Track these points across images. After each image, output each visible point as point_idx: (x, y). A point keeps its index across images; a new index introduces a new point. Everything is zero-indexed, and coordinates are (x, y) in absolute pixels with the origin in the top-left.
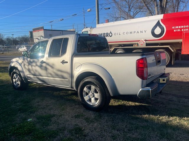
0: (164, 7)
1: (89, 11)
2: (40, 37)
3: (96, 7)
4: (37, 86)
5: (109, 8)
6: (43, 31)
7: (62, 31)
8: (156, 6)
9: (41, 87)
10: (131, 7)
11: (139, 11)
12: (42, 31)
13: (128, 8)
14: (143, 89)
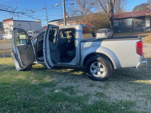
0: (113, 4)
1: (57, 6)
2: (10, 27)
3: (63, 2)
4: (37, 67)
5: (74, 4)
6: (13, 22)
7: (29, 22)
8: (108, 3)
9: (41, 67)
10: (85, 3)
11: (91, 6)
12: (11, 22)
13: (83, 4)
14: (141, 62)
